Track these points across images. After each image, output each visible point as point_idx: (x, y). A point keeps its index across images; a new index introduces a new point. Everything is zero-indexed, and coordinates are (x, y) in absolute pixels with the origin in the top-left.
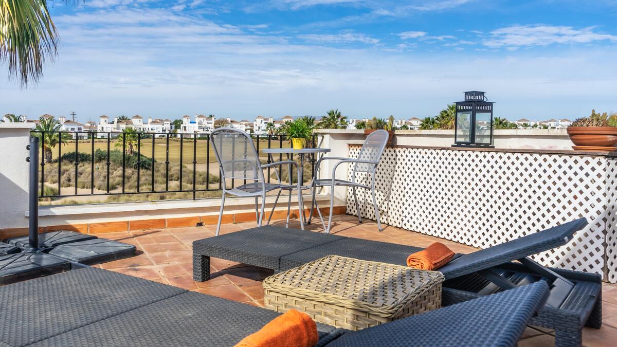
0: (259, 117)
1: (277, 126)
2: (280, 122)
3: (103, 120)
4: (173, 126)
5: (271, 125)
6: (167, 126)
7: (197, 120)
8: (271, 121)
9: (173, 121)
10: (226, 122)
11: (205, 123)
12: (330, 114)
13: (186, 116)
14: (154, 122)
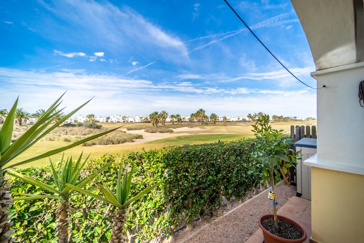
0: (137, 115)
1: (143, 118)
2: (144, 117)
3: (80, 116)
4: (107, 119)
5: (141, 118)
6: (105, 119)
7: (116, 116)
8: (141, 117)
9: (107, 117)
10: (126, 117)
11: (119, 117)
12: (163, 112)
13: (112, 115)
14: (100, 117)
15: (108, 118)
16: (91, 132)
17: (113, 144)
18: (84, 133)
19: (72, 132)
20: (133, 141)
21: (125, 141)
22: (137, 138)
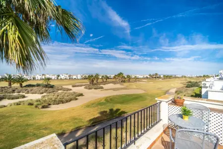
1: (83, 76)
3: (37, 75)
6: (56, 76)
15: (58, 76)
16: (47, 91)
17: (63, 103)
18: (41, 92)
19: (33, 91)
20: (77, 99)
21: (71, 100)
22: (79, 96)
